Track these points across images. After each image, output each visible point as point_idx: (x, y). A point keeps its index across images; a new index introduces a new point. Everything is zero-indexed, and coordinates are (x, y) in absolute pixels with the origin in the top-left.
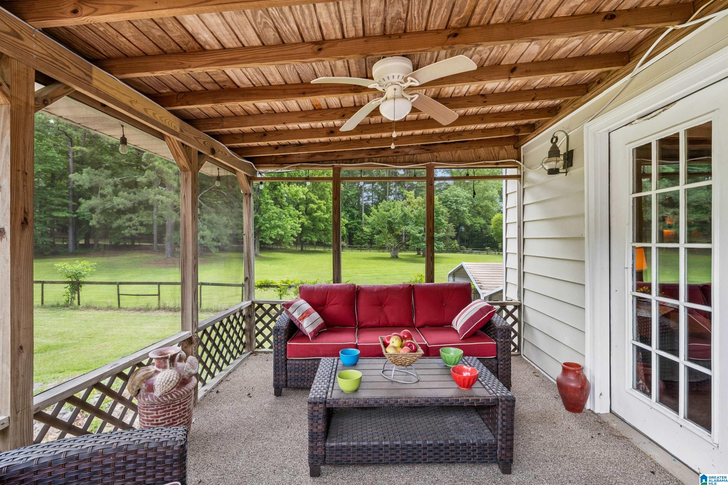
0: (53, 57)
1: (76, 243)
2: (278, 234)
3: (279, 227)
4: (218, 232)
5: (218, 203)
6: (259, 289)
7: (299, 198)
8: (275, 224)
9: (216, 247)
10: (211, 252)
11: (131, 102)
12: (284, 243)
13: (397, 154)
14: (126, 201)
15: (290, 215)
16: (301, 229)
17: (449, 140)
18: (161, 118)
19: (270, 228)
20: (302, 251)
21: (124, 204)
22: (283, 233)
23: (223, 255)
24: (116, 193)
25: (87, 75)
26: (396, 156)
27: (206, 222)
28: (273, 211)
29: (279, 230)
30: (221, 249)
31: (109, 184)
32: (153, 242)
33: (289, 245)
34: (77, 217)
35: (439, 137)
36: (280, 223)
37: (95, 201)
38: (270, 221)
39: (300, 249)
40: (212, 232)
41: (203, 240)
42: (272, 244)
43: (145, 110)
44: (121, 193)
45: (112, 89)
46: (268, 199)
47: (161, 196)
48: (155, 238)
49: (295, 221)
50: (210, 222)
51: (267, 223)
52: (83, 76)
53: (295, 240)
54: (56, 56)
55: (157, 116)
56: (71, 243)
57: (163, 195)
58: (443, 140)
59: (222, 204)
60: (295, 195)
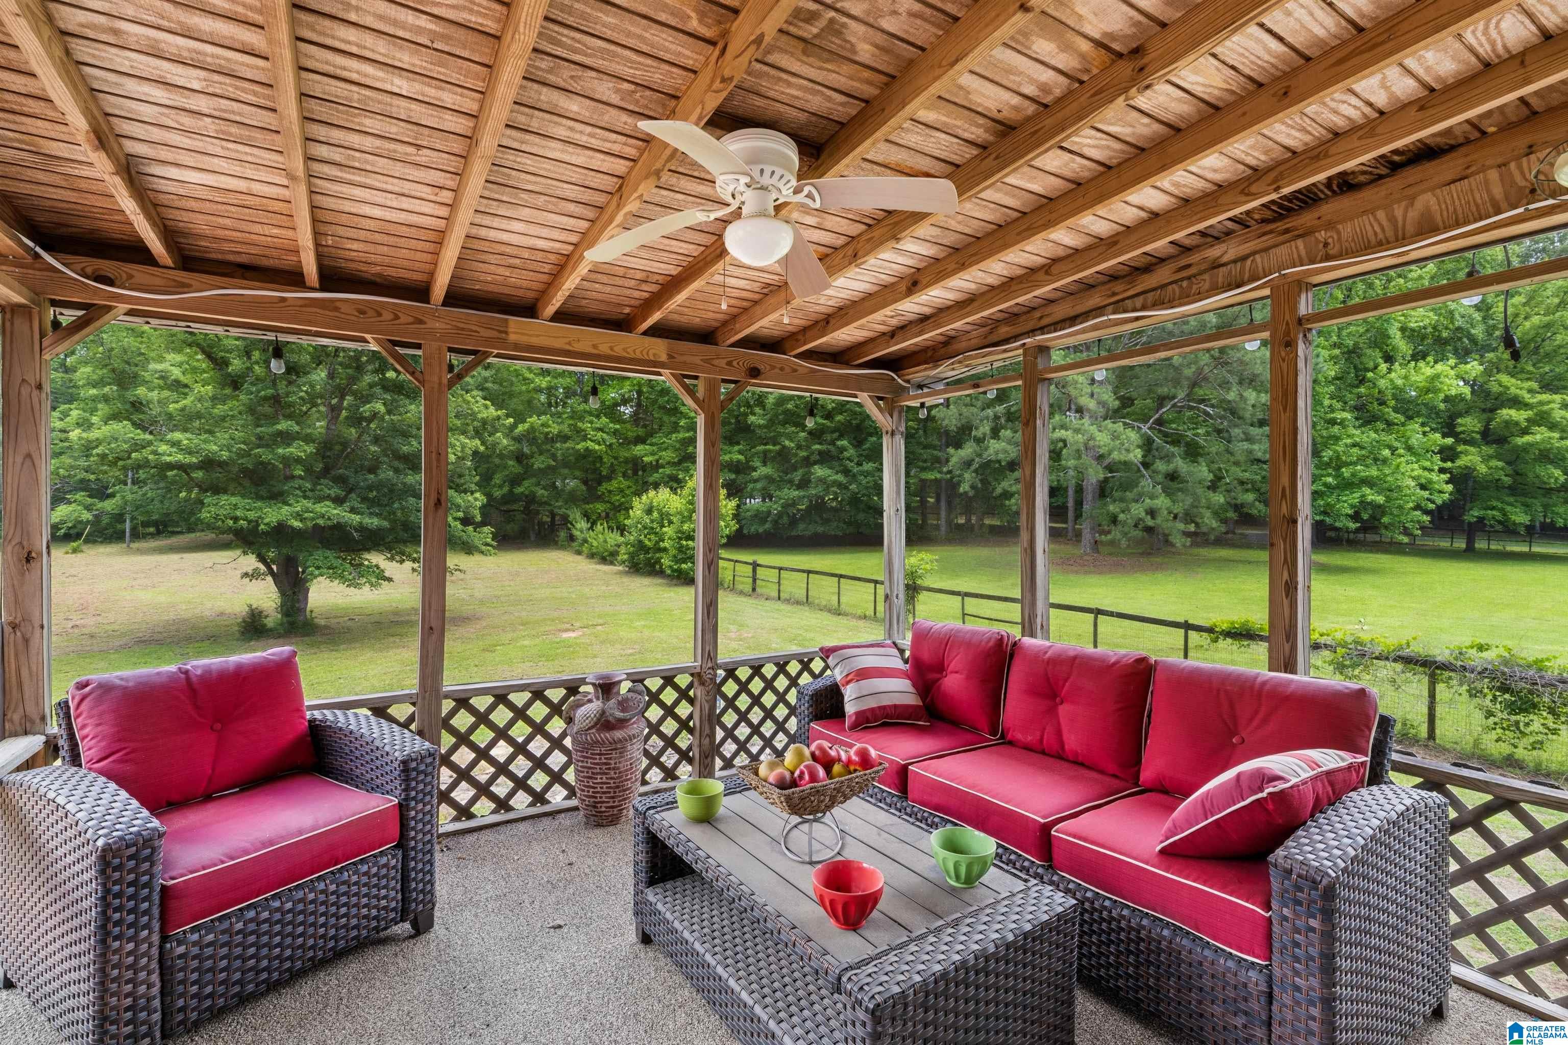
0: (458, 328)
1: (949, 522)
2: (1363, 503)
3: (1368, 482)
4: (1189, 501)
5: (1197, 435)
6: (1229, 641)
7: (1441, 396)
8: (1353, 475)
9: (1187, 534)
10: (1172, 545)
11: (569, 344)
12: (1386, 528)
13: (1184, 274)
14: (1009, 447)
15: (1409, 448)
16: (1450, 488)
17: (1277, 189)
18: (624, 350)
19: (1337, 487)
20: (1470, 553)
21: (1006, 452)
22: (1380, 499)
23: (1204, 552)
24: (995, 433)
25: (500, 332)
26: (1189, 278)
27: (1160, 478)
28: (1349, 441)
29: (1367, 490)
30: (1199, 538)
31: (987, 418)
32: (1066, 522)
33: (1406, 532)
34: (952, 478)
35: (1242, 192)
36: (1374, 472)
37: (968, 450)
38: (1338, 468)
39: (1464, 546)
40: (1174, 502)
41: (1153, 518)
42: (1357, 530)
43: (595, 347)
44: (1003, 433)
45: (538, 336)
46: (1333, 410)
47: (1063, 432)
48: (1071, 514)
49: (1427, 464)
50: (1173, 476)
51: (1329, 475)
52: (494, 334)
53: (1426, 518)
54: (462, 325)
55: (615, 349)
56: (943, 522)
57: (1067, 430)
58: (1256, 196)
59: (1208, 434)
60: (1428, 391)
